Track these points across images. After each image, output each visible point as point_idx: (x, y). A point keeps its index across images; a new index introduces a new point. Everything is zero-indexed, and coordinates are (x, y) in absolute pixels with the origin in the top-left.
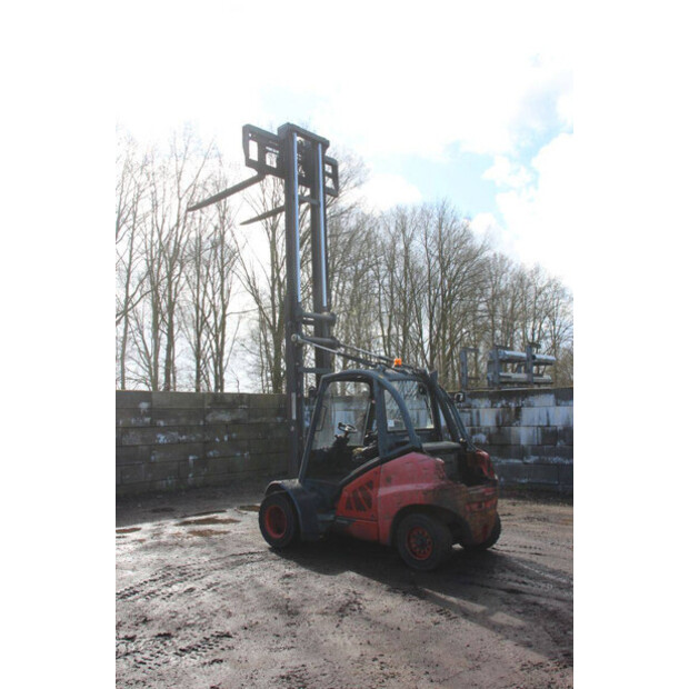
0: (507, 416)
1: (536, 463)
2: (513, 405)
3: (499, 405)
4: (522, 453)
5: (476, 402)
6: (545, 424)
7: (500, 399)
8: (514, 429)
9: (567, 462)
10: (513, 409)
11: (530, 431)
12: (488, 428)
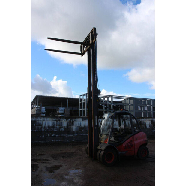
0: (70, 123)
1: (77, 135)
3: (68, 120)
4: (73, 133)
5: (62, 119)
6: (80, 125)
7: (69, 119)
11: (76, 127)
12: (64, 126)
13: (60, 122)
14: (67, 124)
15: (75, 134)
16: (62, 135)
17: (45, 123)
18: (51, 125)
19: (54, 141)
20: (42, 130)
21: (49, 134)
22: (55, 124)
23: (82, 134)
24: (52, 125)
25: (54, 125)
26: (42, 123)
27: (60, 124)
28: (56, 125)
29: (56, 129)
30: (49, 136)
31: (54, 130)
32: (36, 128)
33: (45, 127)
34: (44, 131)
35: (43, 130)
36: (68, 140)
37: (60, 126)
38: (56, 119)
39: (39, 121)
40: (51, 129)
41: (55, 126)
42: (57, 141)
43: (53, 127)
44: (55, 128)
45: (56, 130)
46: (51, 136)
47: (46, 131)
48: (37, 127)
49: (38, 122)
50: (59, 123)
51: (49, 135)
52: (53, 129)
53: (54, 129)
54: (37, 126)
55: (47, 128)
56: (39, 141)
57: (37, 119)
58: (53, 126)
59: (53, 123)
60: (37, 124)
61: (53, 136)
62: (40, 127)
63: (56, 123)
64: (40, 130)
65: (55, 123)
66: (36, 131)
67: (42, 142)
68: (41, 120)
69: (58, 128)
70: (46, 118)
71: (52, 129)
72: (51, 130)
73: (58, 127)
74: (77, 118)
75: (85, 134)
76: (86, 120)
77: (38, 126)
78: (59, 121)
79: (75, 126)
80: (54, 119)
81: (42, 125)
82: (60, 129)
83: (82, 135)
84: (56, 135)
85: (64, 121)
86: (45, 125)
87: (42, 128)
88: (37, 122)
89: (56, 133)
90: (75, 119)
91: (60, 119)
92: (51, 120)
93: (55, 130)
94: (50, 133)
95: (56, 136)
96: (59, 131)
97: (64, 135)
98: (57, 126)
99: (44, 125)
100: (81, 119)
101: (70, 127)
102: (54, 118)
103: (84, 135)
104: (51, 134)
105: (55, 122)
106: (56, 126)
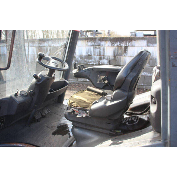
2: (123, 45)
5: (103, 43)
7: (117, 42)
8: (123, 58)
9: (149, 75)
10: (123, 47)
13: (100, 48)
14: (114, 52)
18: (84, 54)
22: (91, 52)
24: (86, 53)
25: (89, 53)
27: (100, 52)
28: (93, 54)
29: (93, 60)
31: (90, 62)
37: (100, 55)
38: (93, 44)
43: (89, 56)
45: (94, 62)
50: (99, 50)
52: (88, 60)
53: (91, 60)
55: (79, 59)
58: (89, 55)
59: (89, 49)
72: (86, 63)
73: (97, 57)
74: (135, 40)
78: (97, 47)
80: (90, 43)
82: (101, 61)
85: (109, 46)
90: (129, 42)
92: (85, 45)
101: (119, 57)
102: (90, 41)
105: (92, 47)
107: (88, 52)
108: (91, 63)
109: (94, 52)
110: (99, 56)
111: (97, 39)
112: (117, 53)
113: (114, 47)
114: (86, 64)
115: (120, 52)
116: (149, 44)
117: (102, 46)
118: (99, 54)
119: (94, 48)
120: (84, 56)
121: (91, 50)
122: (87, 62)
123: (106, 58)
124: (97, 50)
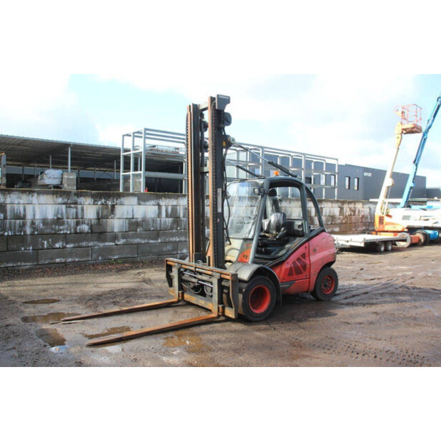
13: (76, 208)
14: (98, 214)
15: (119, 241)
16: (84, 244)
17: (34, 211)
18: (50, 216)
19: (63, 260)
20: (25, 232)
21: (48, 242)
22: (62, 214)
23: (138, 240)
24: (55, 215)
25: (59, 216)
26: (25, 210)
27: (77, 213)
28: (65, 217)
29: (66, 226)
30: (47, 249)
31: (61, 230)
32: (8, 226)
33: (33, 223)
34: (32, 234)
35: (29, 231)
36: (100, 258)
37: (77, 218)
38: (66, 200)
39: (16, 206)
40: (52, 229)
41: (62, 219)
42: (70, 260)
43: (59, 221)
44: (63, 224)
45: (67, 230)
46: (51, 248)
47: (36, 233)
48: (10, 223)
49: (13, 210)
50: (75, 210)
51: (45, 246)
53: (62, 227)
54: (8, 221)
55: (41, 225)
56: (19, 264)
57: (8, 200)
58: (58, 219)
59: (58, 210)
60: (8, 214)
61: (60, 248)
62: (18, 221)
63: (66, 211)
64: (21, 231)
65: (64, 211)
66: (6, 234)
67: (28, 265)
68: (22, 202)
69: (72, 224)
70: (35, 195)
71: (53, 226)
72: (53, 232)
73: (72, 222)
75: (146, 241)
76: (147, 203)
77: (13, 221)
78: (72, 206)
79: (119, 218)
80: (60, 200)
81: (25, 215)
82: (78, 228)
83: (138, 244)
84: (67, 244)
86: (34, 215)
87: (24, 225)
88: (8, 207)
89: (66, 238)
90: (117, 199)
91: (76, 197)
92: (52, 202)
93: (64, 230)
94: (50, 240)
95: (68, 246)
96: (76, 233)
97: (90, 245)
98: (68, 218)
99: (29, 216)
100: (135, 200)
101: (104, 220)
102: (60, 196)
103: (143, 242)
104: (54, 243)
105: (64, 206)
106: (65, 220)
107: (57, 214)
108: (62, 232)
109: (67, 213)
110: (75, 220)
111: (73, 193)
112: (102, 214)
113: (98, 206)
114: (53, 234)
115: (105, 212)
116: (141, 202)
117: (81, 204)
118: (75, 217)
119: (67, 207)
120: (49, 221)
121: (62, 210)
122: (55, 230)
123: (86, 222)
124: (73, 211)
